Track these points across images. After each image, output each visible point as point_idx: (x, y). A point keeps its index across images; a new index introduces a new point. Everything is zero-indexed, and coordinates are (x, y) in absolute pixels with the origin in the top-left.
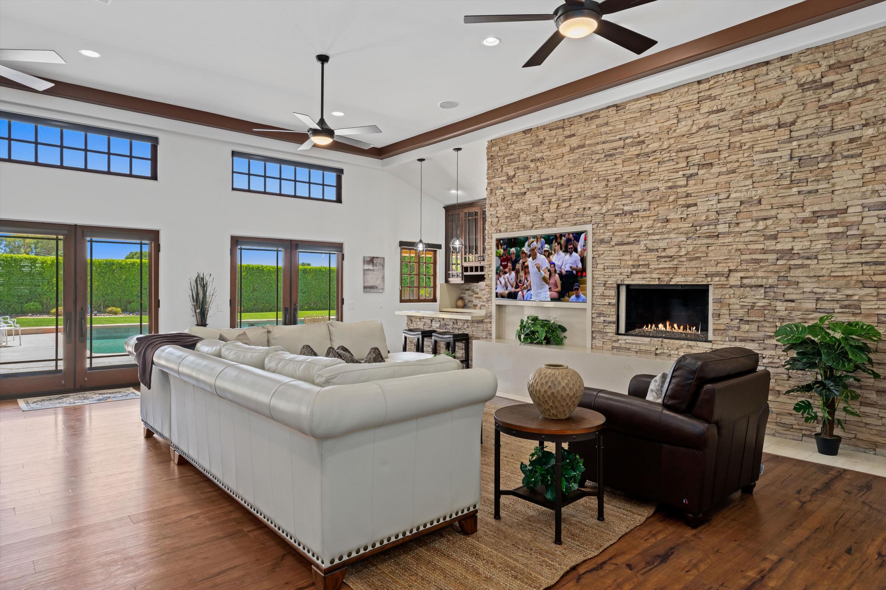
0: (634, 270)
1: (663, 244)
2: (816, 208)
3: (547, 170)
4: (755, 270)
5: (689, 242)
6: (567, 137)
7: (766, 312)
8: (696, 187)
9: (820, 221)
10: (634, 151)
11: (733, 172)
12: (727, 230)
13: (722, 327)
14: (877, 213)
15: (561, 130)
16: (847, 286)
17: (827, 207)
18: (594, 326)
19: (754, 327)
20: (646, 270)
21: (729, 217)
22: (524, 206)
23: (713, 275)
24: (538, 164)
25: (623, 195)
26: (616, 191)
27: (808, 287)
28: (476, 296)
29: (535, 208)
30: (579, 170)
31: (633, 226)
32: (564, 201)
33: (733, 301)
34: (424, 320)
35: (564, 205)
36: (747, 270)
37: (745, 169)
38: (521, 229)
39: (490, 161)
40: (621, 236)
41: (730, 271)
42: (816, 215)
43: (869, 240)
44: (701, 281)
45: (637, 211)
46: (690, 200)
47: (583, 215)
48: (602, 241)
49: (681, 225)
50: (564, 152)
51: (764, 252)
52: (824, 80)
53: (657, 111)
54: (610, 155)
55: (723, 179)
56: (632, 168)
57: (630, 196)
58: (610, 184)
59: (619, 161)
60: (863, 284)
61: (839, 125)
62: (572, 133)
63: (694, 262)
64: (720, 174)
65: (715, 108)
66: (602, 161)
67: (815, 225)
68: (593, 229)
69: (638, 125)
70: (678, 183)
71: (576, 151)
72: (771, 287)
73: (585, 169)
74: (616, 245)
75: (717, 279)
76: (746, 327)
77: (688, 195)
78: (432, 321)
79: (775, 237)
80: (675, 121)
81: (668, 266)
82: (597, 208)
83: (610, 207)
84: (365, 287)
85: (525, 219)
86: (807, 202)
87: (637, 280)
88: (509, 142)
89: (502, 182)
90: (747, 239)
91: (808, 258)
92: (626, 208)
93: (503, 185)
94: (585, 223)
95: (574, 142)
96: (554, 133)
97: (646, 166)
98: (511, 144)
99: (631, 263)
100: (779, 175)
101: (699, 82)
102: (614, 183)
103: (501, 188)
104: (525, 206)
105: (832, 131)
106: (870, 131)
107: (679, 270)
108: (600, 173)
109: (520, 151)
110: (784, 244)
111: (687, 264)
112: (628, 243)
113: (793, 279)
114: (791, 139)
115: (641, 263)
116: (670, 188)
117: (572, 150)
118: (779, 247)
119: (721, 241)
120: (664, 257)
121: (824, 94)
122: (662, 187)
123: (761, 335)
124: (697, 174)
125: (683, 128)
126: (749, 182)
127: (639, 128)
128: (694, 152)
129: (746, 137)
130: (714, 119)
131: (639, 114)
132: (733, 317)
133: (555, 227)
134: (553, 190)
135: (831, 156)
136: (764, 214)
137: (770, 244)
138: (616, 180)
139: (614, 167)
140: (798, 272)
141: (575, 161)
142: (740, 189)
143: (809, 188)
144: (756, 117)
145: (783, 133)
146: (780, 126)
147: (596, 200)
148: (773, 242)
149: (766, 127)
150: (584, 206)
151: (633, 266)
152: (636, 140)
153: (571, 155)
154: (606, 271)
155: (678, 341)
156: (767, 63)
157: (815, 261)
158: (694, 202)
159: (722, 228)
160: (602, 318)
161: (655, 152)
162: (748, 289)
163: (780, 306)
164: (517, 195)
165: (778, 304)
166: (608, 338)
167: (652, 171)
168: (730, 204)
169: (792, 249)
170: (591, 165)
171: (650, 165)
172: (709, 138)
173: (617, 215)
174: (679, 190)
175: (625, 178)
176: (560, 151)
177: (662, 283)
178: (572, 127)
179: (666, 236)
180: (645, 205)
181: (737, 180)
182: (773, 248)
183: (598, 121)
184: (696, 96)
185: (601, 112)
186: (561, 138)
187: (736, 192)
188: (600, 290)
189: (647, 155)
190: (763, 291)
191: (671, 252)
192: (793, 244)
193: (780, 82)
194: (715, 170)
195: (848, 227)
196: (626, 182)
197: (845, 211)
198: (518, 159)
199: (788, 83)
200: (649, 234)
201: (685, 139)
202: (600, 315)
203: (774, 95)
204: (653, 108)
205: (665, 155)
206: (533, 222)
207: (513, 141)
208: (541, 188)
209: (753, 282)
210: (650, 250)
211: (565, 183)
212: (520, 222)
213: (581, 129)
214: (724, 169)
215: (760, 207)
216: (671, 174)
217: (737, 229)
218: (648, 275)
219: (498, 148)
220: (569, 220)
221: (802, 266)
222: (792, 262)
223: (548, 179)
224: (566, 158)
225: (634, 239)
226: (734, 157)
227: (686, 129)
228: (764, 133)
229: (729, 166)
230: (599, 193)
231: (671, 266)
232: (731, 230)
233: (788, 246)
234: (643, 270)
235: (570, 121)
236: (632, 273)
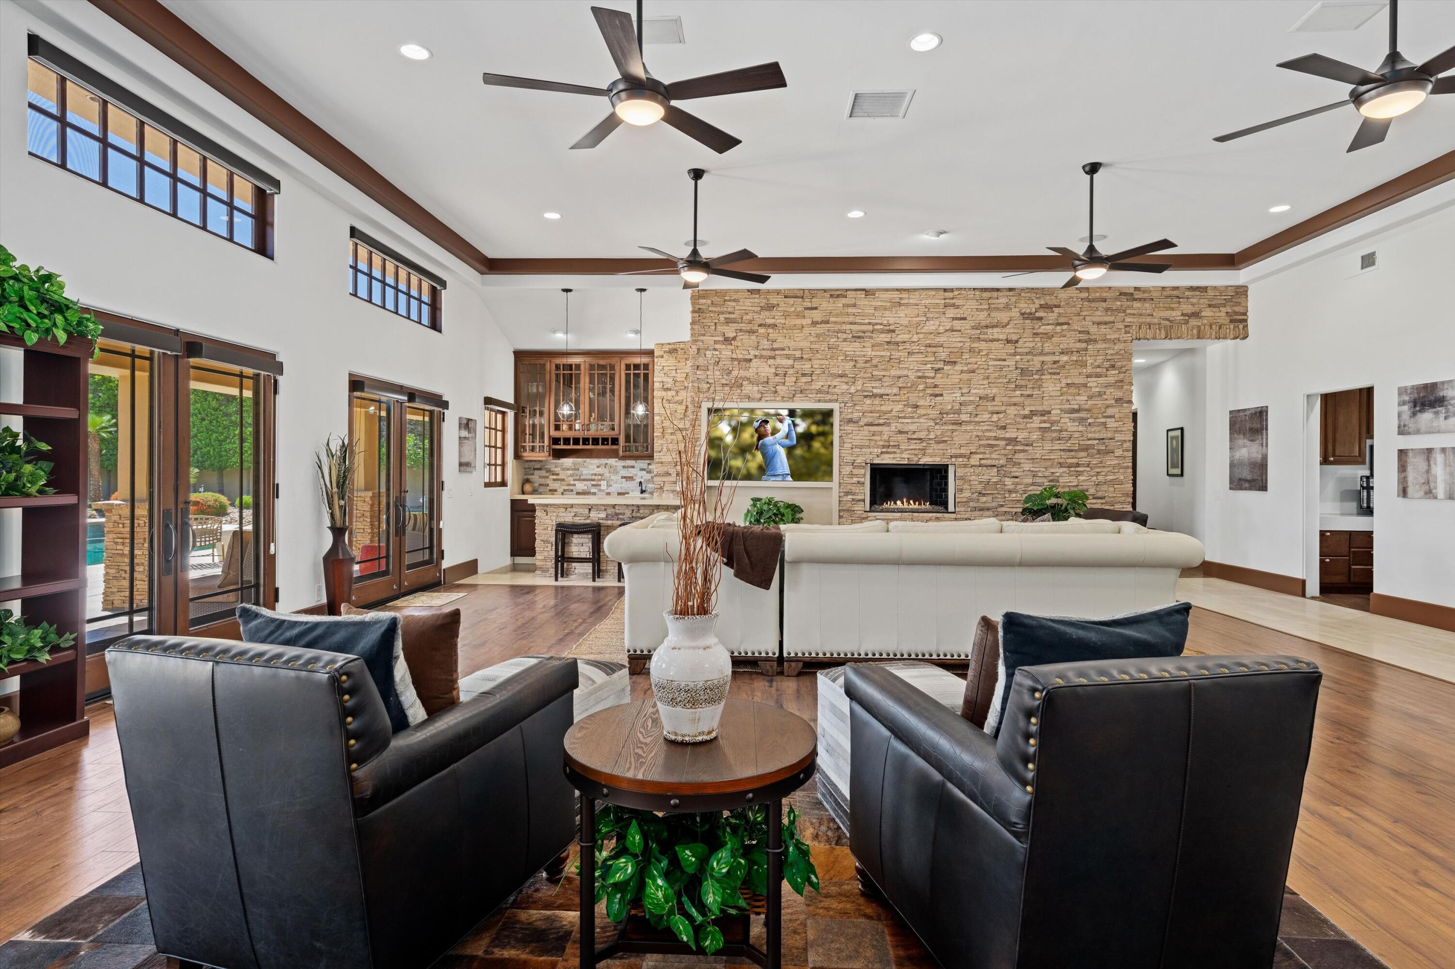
0: (884, 450)
1: (913, 427)
2: (1033, 408)
3: (780, 339)
4: (991, 453)
5: (937, 427)
6: (806, 309)
7: (998, 486)
8: (942, 380)
9: (1034, 418)
10: (884, 337)
11: (973, 371)
12: (968, 419)
13: (965, 500)
14: (1069, 415)
15: (801, 299)
16: (1052, 466)
17: (1040, 408)
18: (841, 505)
19: (990, 498)
20: (896, 450)
21: (970, 408)
22: (750, 373)
23: (956, 457)
24: (770, 331)
25: (873, 378)
26: (865, 373)
27: (1027, 466)
28: (555, 477)
29: (766, 378)
30: (824, 346)
31: (883, 408)
32: (804, 375)
33: (973, 478)
34: (574, 510)
35: (804, 379)
36: (985, 453)
37: (982, 371)
38: (743, 400)
39: (697, 315)
40: (871, 417)
41: (971, 453)
42: (1033, 413)
43: (1065, 434)
44: (945, 461)
45: (887, 395)
46: (937, 391)
47: (828, 393)
48: (850, 421)
49: (929, 412)
50: (804, 323)
51: (996, 438)
52: (1037, 315)
53: (907, 305)
54: (859, 337)
55: (965, 376)
56: (882, 353)
57: (880, 380)
58: (858, 365)
59: (868, 344)
60: (1061, 465)
61: (1046, 350)
62: (814, 306)
63: (941, 445)
64: (962, 372)
65: (959, 316)
66: (850, 342)
67: (1031, 421)
68: (840, 408)
69: (887, 313)
70: (926, 375)
71: (818, 326)
72: (1002, 466)
73: (830, 346)
74: (866, 425)
75: (961, 460)
76: (984, 499)
77: (936, 386)
78: (590, 510)
79: (1004, 428)
80: (925, 319)
81: (918, 448)
82: (845, 387)
83: (859, 388)
84: (461, 465)
85: (748, 389)
86: (1026, 403)
87: (887, 460)
88: (726, 298)
89: (716, 342)
90: (985, 428)
91: (1027, 445)
92: (875, 391)
93: (717, 346)
94: (830, 401)
95: (817, 315)
96: (791, 301)
97: (897, 355)
98: (729, 301)
99: (882, 443)
100: (1008, 380)
101: (945, 290)
102: (863, 365)
103: (715, 350)
104: (752, 374)
105: (1042, 354)
106: (1065, 358)
107: (927, 451)
108: (847, 353)
109: (744, 311)
110: (1011, 434)
111: (935, 446)
112: (878, 425)
113: (1017, 461)
114: (1015, 354)
115: (892, 444)
116: (919, 377)
117: (814, 323)
118: (1008, 435)
119: (964, 428)
120: (915, 439)
121: (1037, 324)
122: (912, 375)
123: (994, 504)
124: (943, 369)
125: (931, 326)
126: (986, 382)
127: (889, 318)
128: (941, 349)
129: (983, 345)
130: (957, 324)
131: (889, 304)
132: (973, 491)
133: (793, 402)
134: (790, 362)
135: (1041, 372)
136: (996, 409)
137: (1001, 434)
138: (866, 362)
139: (863, 349)
140: (1021, 455)
141: (818, 336)
142: (979, 386)
143: (1028, 393)
144: (990, 331)
145: (1010, 348)
146: (1008, 341)
147: (843, 379)
148: (1003, 432)
149: (998, 340)
150: (829, 383)
151: (884, 447)
152: (886, 328)
153: (813, 328)
154: (854, 450)
155: (926, 514)
156: (998, 290)
157: (1031, 448)
158: (941, 393)
159: (964, 417)
160: (850, 497)
161: (905, 342)
162: (985, 468)
163: (1008, 481)
164: (739, 361)
165: (1007, 479)
166: (857, 516)
167: (902, 359)
168: (971, 398)
169: (1017, 438)
170: (837, 343)
171: (900, 354)
172: (954, 340)
173: (866, 397)
174: (928, 381)
175: (875, 362)
176: (799, 322)
177: (911, 463)
178: (814, 300)
179: (917, 420)
180: (895, 390)
181: (977, 378)
182: (1003, 436)
183: (844, 301)
184: (943, 302)
185: (849, 292)
186: (799, 309)
187: (975, 389)
188: (847, 469)
189: (897, 344)
190: (996, 470)
191: (922, 435)
192: (1017, 434)
193: (1007, 307)
194: (958, 367)
195: (1052, 424)
196: (876, 366)
197: (1049, 412)
198: (740, 321)
199: (1013, 310)
200: (899, 418)
201: (932, 336)
202: (847, 493)
203: (1003, 317)
204: (902, 302)
205: (914, 347)
206: (762, 393)
207: (733, 298)
208: (774, 358)
209: (989, 462)
210: (900, 432)
211: (805, 356)
212: (743, 392)
213: (826, 305)
214: (966, 368)
215: (993, 403)
216: (920, 366)
217: (977, 419)
218: (898, 455)
219: (709, 302)
220: (810, 396)
221: (1023, 451)
222: (1017, 448)
223: (783, 349)
224: (806, 331)
225: (885, 421)
226: (974, 360)
227: (934, 328)
228: (995, 345)
229: (969, 366)
230: (847, 372)
231: (921, 447)
232: (972, 419)
233: (1014, 435)
234: (893, 450)
235: (813, 293)
236: (882, 453)
